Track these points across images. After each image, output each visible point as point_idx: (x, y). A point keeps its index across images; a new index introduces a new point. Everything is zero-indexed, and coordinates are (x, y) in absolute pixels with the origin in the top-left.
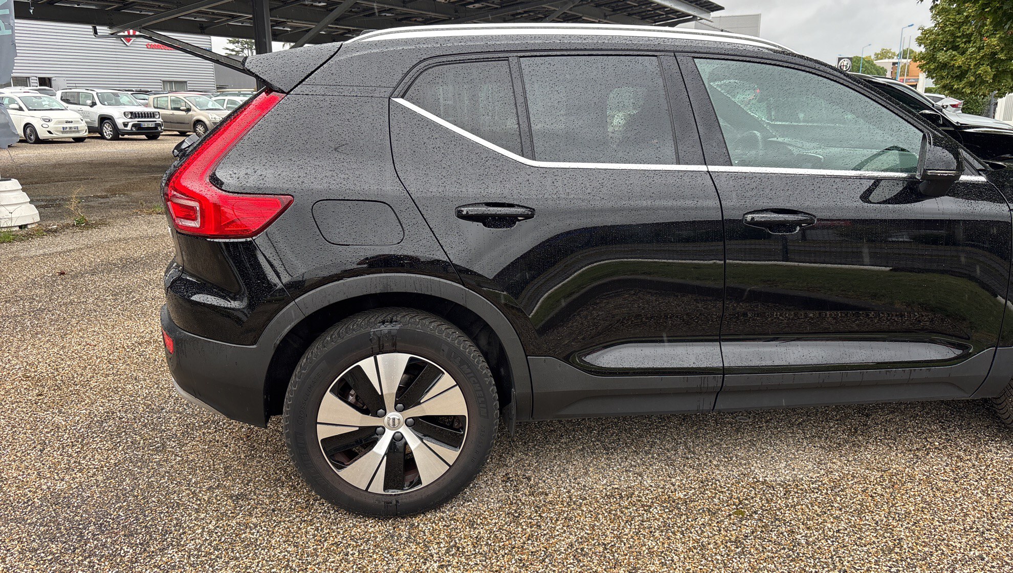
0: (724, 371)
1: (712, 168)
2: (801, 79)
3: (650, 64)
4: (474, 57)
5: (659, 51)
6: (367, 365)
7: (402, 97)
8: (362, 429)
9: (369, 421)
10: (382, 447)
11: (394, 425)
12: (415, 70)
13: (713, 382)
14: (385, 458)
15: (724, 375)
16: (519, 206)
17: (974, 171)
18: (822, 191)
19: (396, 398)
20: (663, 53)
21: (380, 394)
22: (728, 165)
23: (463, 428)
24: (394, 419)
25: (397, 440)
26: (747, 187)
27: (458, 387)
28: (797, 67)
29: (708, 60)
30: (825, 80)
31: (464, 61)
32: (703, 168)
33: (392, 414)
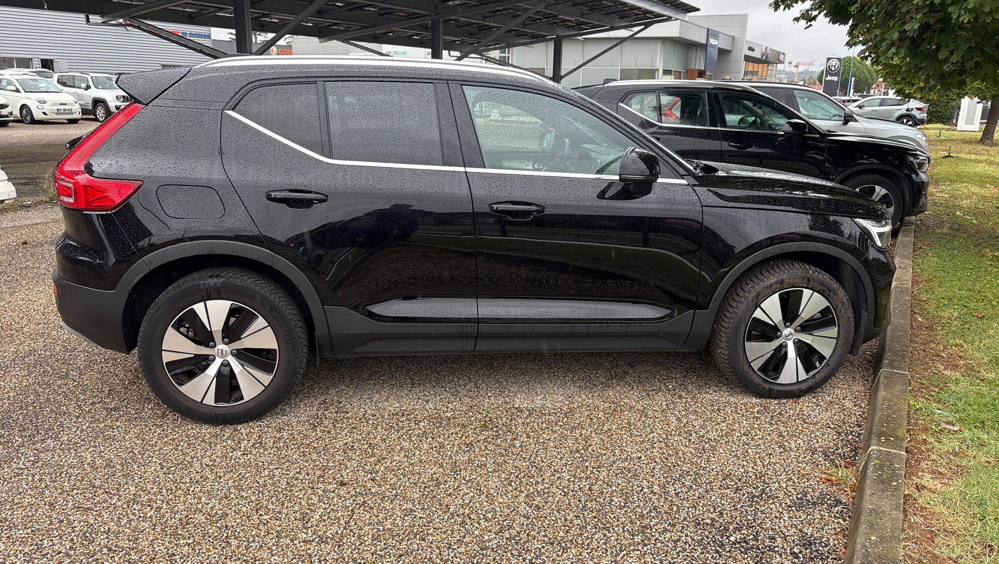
0: (478, 321)
1: (469, 170)
2: (547, 103)
3: (428, 88)
4: (290, 80)
5: (436, 79)
6: (199, 308)
7: (233, 110)
8: (197, 356)
9: (203, 350)
10: (212, 370)
11: (222, 354)
12: (244, 89)
13: (471, 329)
14: (215, 379)
15: (478, 324)
16: (315, 193)
17: (678, 176)
18: (553, 188)
19: (222, 334)
20: (438, 81)
21: (209, 330)
22: (482, 168)
23: (275, 359)
24: (222, 350)
25: (226, 364)
26: (493, 184)
27: (269, 327)
28: (543, 93)
29: (474, 87)
30: (566, 104)
31: (282, 84)
32: (462, 169)
33: (221, 347)
